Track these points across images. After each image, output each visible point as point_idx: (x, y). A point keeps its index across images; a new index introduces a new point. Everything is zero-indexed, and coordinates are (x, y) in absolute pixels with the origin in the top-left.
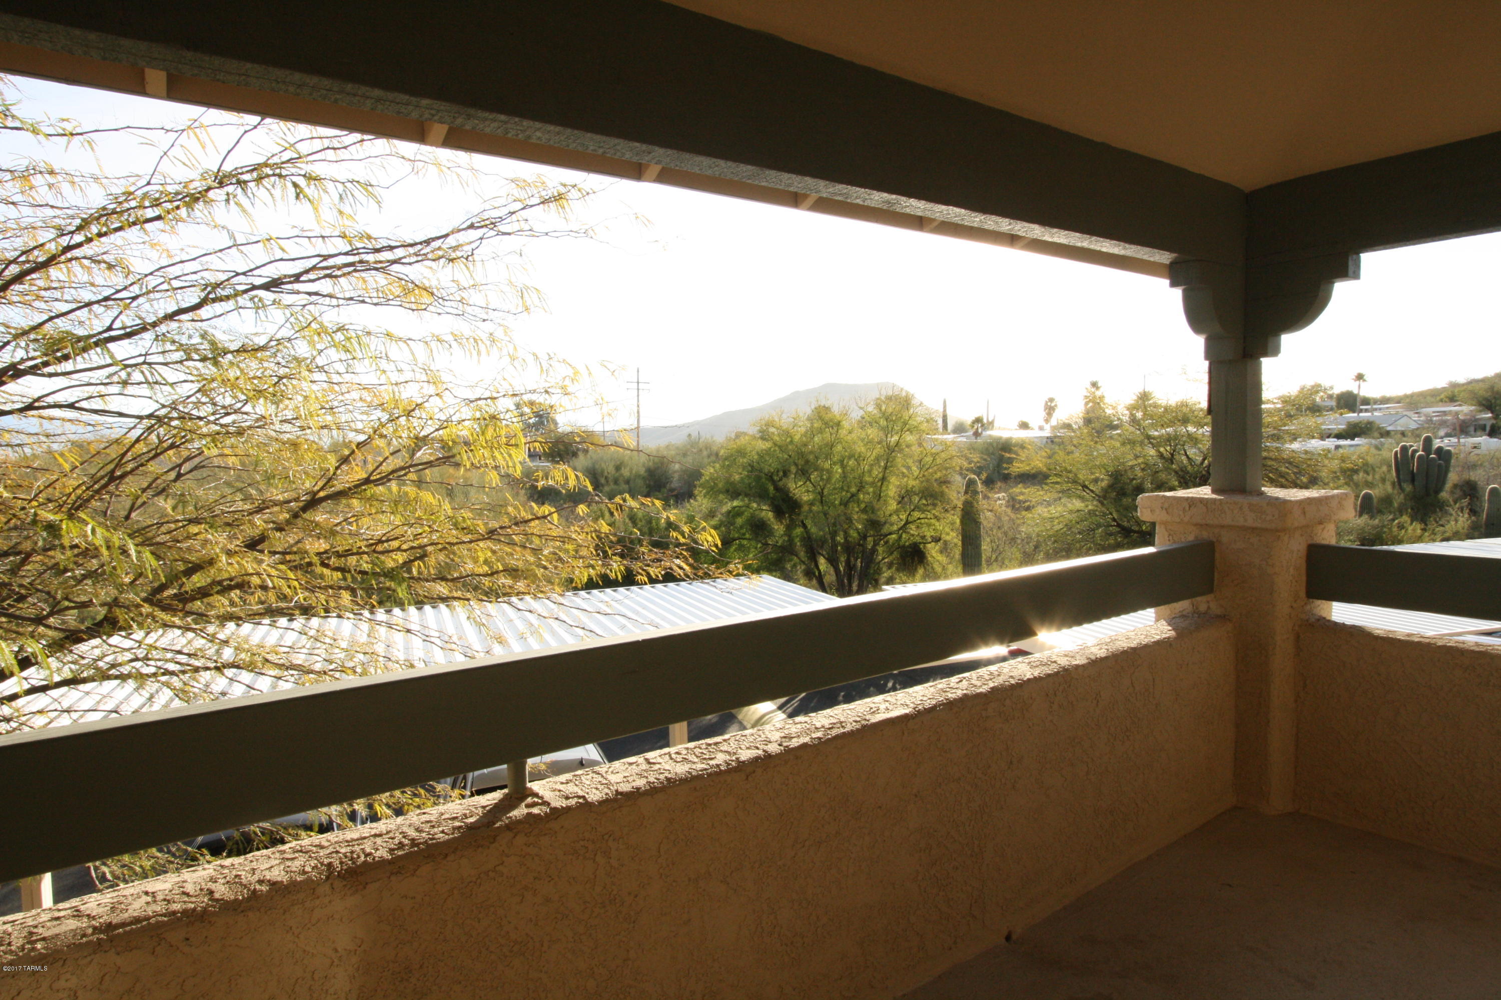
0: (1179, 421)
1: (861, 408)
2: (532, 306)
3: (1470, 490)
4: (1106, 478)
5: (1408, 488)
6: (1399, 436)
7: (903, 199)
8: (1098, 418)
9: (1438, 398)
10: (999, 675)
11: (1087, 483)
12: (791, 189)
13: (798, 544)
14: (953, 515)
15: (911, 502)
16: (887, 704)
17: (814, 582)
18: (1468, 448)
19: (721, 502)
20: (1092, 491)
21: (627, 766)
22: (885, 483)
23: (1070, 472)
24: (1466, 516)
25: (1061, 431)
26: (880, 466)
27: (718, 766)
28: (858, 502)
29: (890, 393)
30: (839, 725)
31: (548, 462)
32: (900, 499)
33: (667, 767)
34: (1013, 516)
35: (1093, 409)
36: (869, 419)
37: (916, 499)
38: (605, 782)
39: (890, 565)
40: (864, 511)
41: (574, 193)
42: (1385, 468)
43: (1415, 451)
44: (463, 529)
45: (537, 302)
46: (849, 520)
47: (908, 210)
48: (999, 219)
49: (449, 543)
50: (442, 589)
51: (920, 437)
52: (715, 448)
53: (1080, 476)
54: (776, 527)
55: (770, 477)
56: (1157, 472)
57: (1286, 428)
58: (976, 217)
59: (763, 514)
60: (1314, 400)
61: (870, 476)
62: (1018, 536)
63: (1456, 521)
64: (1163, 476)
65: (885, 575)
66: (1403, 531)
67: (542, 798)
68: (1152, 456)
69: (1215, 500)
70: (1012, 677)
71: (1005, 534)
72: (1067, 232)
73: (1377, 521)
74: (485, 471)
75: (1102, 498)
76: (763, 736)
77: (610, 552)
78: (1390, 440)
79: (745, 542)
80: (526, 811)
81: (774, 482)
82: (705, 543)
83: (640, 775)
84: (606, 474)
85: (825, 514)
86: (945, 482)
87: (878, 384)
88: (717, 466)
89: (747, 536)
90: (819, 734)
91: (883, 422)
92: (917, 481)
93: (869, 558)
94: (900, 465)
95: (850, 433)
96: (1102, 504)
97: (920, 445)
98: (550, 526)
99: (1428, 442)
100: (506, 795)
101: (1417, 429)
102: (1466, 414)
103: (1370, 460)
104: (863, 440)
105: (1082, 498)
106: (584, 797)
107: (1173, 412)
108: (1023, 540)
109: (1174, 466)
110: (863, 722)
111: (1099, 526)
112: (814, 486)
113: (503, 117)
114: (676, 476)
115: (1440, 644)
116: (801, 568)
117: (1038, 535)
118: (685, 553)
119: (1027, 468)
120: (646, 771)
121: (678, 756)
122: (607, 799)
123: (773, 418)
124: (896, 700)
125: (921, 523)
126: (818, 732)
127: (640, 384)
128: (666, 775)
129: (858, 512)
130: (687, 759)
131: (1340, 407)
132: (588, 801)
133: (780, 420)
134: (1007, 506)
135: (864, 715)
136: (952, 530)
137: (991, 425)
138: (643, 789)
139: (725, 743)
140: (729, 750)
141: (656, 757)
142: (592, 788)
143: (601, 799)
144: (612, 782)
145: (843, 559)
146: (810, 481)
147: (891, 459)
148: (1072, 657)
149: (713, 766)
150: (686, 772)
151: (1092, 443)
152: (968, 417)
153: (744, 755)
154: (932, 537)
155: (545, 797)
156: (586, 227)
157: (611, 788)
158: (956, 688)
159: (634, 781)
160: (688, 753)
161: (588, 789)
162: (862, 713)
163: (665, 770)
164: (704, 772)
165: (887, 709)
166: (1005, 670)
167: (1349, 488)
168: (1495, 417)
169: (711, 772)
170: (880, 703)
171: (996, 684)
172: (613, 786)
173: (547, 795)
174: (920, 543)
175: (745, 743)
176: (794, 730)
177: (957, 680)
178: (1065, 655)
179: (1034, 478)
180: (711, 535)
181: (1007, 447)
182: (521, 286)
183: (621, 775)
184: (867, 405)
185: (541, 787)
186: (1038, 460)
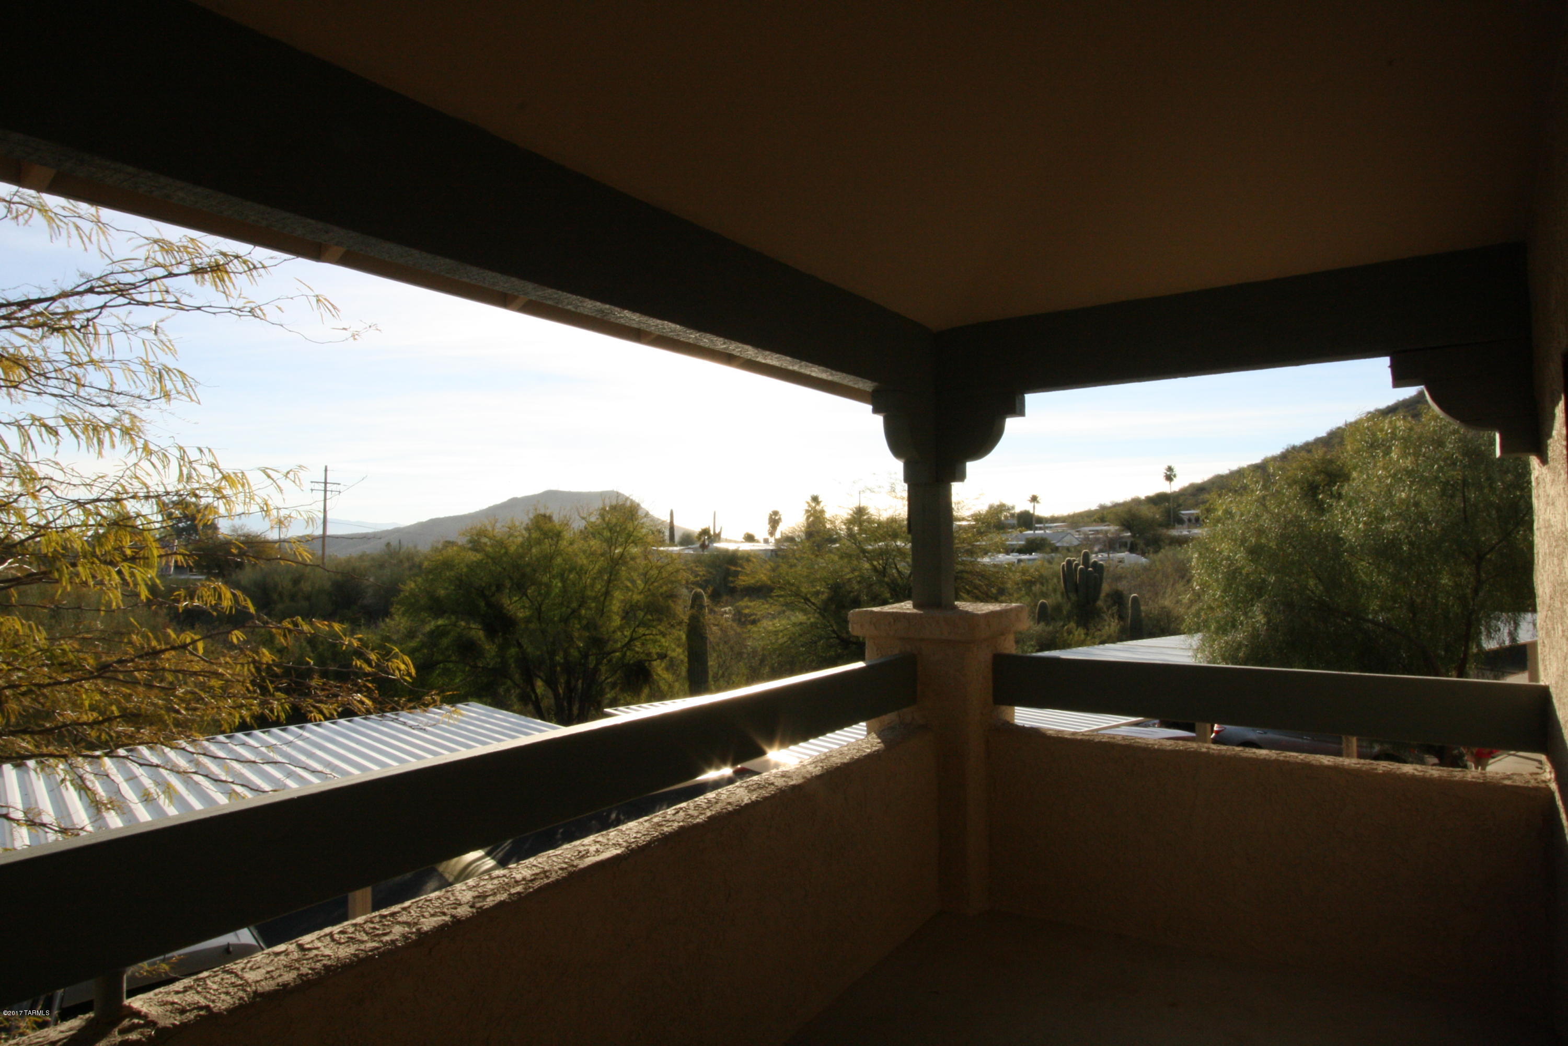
0: (890, 536)
1: (583, 518)
2: (174, 392)
3: (1118, 598)
4: (826, 590)
5: (1073, 597)
6: (1065, 551)
8: (818, 532)
9: (1092, 519)
10: (716, 803)
11: (809, 596)
12: (497, 288)
13: (513, 665)
14: (680, 630)
15: (635, 617)
16: (598, 846)
17: (530, 707)
18: (1116, 562)
19: (423, 622)
20: (813, 604)
21: (272, 957)
22: (608, 598)
23: (793, 585)
24: (1116, 621)
25: (786, 544)
26: (603, 580)
27: (393, 942)
28: (580, 618)
29: (614, 503)
30: (542, 875)
31: (202, 574)
32: (624, 615)
33: (327, 952)
34: (739, 630)
35: (813, 523)
36: (591, 530)
37: (641, 614)
38: (240, 982)
39: (614, 686)
40: (586, 627)
41: (236, 265)
42: (1055, 580)
43: (1077, 565)
44: (62, 664)
45: (180, 386)
46: (570, 638)
47: (622, 321)
48: (715, 338)
49: (35, 685)
50: (25, 744)
51: (646, 548)
52: (417, 560)
53: (803, 590)
54: (487, 647)
55: (481, 592)
56: (871, 585)
57: (978, 543)
58: (691, 334)
59: (473, 632)
60: (999, 519)
61: (593, 590)
62: (745, 651)
63: (1109, 625)
64: (876, 588)
65: (609, 696)
66: (1071, 636)
67: (145, 1017)
68: (867, 570)
69: (916, 613)
70: (729, 803)
71: (732, 648)
72: (778, 355)
73: (1051, 628)
74: (101, 589)
75: (823, 610)
76: (452, 898)
77: (271, 687)
78: (1059, 555)
79: (451, 665)
80: (119, 1039)
81: (485, 598)
82: (397, 672)
83: (289, 968)
84: (280, 589)
85: (543, 632)
86: (672, 596)
87: (601, 494)
88: (420, 580)
89: (453, 658)
90: (519, 889)
91: (607, 534)
92: (642, 596)
93: (591, 677)
94: (624, 578)
95: (571, 544)
96: (824, 617)
97: (646, 558)
98: (190, 657)
99: (1086, 557)
100: (90, 1022)
101: (1078, 545)
102: (1112, 533)
103: (1045, 573)
104: (584, 552)
105: (804, 611)
106: (207, 1008)
107: (884, 528)
108: (749, 654)
109: (886, 579)
110: (570, 869)
111: (820, 638)
112: (531, 602)
113: (130, 169)
114: (370, 591)
115: (1097, 740)
116: (515, 692)
117: (763, 649)
118: (370, 685)
119: (753, 581)
120: (297, 960)
121: (342, 936)
122: (241, 1005)
123: (485, 527)
124: (608, 839)
125: (646, 640)
126: (518, 885)
127: (328, 485)
128: (325, 962)
129: (579, 630)
130: (354, 938)
131: (1020, 525)
132: (212, 1012)
133: (493, 529)
134: (734, 620)
135: (572, 860)
136: (678, 646)
137: (717, 537)
138: (292, 984)
139: (404, 912)
140: (409, 920)
141: (312, 941)
142: (220, 993)
143: (232, 1007)
144: (250, 981)
145: (562, 681)
146: (527, 596)
147: (614, 573)
148: (789, 777)
149: (387, 942)
150: (352, 954)
151: (813, 557)
152: (695, 528)
153: (427, 924)
154: (657, 653)
155: (150, 1016)
156: (253, 305)
157: (248, 989)
158: (673, 821)
159: (280, 975)
160: (356, 930)
161: (215, 995)
162: (569, 858)
163: (323, 956)
164: (376, 952)
165: (597, 851)
166: (724, 797)
167: (1028, 599)
168: (1133, 536)
169: (384, 951)
170: (590, 845)
171: (713, 813)
172: (250, 986)
173: (153, 1012)
174: (646, 661)
175: (429, 909)
176: (490, 886)
177: (673, 812)
178: (783, 776)
179: (759, 591)
180: (404, 663)
181: (732, 559)
182: (160, 367)
183: (264, 971)
184: (590, 515)
185: (145, 1002)
186: (763, 573)
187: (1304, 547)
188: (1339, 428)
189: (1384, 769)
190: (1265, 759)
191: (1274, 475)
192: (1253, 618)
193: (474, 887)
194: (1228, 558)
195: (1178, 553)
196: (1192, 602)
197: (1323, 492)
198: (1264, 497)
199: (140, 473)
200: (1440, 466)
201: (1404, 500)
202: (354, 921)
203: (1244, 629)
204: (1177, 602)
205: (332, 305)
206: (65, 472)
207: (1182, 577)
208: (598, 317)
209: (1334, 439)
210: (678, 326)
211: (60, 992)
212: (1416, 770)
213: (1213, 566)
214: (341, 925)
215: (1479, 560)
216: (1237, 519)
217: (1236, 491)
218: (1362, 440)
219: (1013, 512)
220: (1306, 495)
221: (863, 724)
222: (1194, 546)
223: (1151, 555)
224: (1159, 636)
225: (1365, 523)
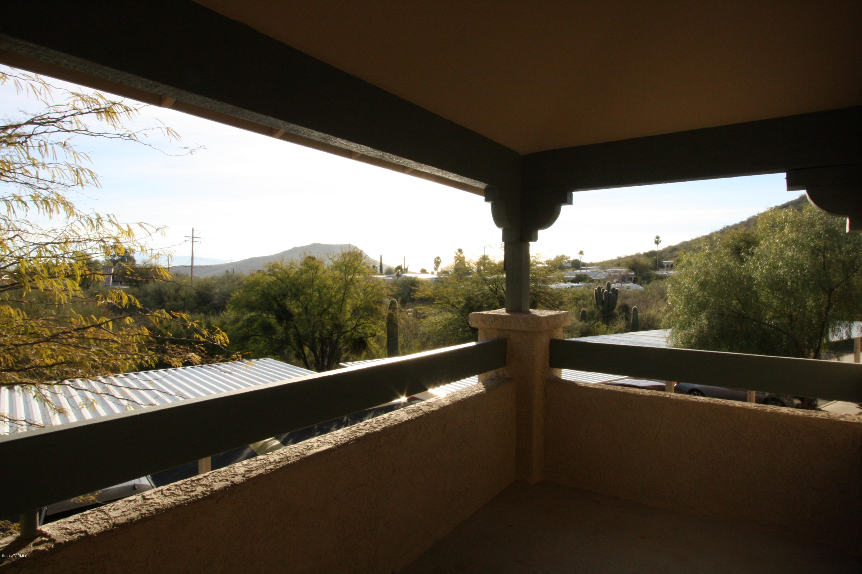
1: (331, 259)
2: (85, 181)
3: (625, 308)
4: (464, 301)
5: (601, 307)
6: (597, 282)
7: (333, 138)
8: (461, 269)
9: (613, 265)
10: (389, 420)
11: (454, 304)
12: (261, 123)
13: (292, 338)
14: (383, 321)
15: (359, 313)
16: (319, 443)
17: (301, 361)
18: (625, 289)
19: (243, 313)
20: (457, 308)
21: (127, 503)
22: (344, 302)
23: (446, 297)
24: (624, 321)
25: (443, 275)
26: (341, 293)
27: (196, 496)
28: (328, 313)
29: (348, 251)
30: (285, 459)
32: (352, 312)
33: (158, 501)
34: (416, 321)
35: (459, 264)
36: (335, 266)
37: (361, 312)
38: (106, 517)
39: (346, 350)
40: (332, 319)
41: (120, 109)
42: (591, 298)
43: (604, 290)
44: (31, 334)
45: (89, 177)
46: (323, 325)
47: (337, 145)
48: (392, 156)
51: (366, 276)
52: (241, 280)
53: (451, 300)
54: (278, 328)
55: (275, 299)
56: (489, 298)
57: (549, 277)
59: (270, 320)
60: (561, 263)
61: (335, 298)
62: (419, 333)
63: (620, 323)
64: (491, 300)
65: (344, 356)
66: (599, 329)
67: (49, 536)
68: (486, 290)
69: (507, 316)
70: (396, 420)
71: (412, 331)
72: (429, 167)
73: (587, 324)
74: (55, 293)
75: (461, 311)
76: (233, 471)
77: (147, 349)
78: (594, 284)
79: (258, 338)
80: (32, 549)
81: (277, 301)
82: (219, 341)
83: (136, 509)
84: (168, 294)
85: (309, 321)
86: (379, 302)
87: (341, 246)
88: (241, 291)
89: (260, 334)
90: (271, 467)
91: (344, 268)
92: (363, 302)
93: (334, 345)
94: (352, 292)
95: (324, 273)
96: (462, 315)
97: (365, 281)
98: (104, 331)
99: (609, 285)
100: (18, 538)
101: (605, 279)
102: (624, 273)
103: (585, 294)
104: (331, 277)
105: (452, 312)
106: (85, 532)
107: (495, 267)
108: (421, 335)
109: (497, 295)
110: (302, 456)
111: (460, 327)
112: (302, 304)
114: (217, 297)
116: (293, 353)
117: (429, 332)
118: (202, 348)
119: (424, 295)
120: (140, 505)
121: (168, 492)
122: (105, 530)
123: (277, 262)
124: (325, 439)
125: (365, 326)
126: (271, 465)
127: (194, 238)
128: (156, 507)
129: (328, 320)
130: (174, 493)
131: (573, 267)
132: (88, 534)
133: (282, 264)
134: (413, 316)
135: (303, 451)
136: (382, 330)
137: (406, 270)
138: (136, 519)
139: (204, 479)
140: (207, 484)
141: (151, 494)
142: (94, 524)
143: (100, 531)
144: (112, 517)
145: (319, 347)
146: (300, 301)
147: (347, 289)
148: (431, 406)
149: (193, 496)
150: (172, 503)
151: (457, 282)
152: (394, 265)
153: (217, 486)
154: (371, 334)
155: (52, 536)
156: (130, 133)
157: (110, 521)
158: (363, 429)
159: (130, 514)
160: (176, 488)
161: (91, 525)
162: (302, 450)
163: (156, 503)
164: (186, 501)
165: (318, 446)
166: (393, 416)
167: (575, 308)
168: (636, 274)
169: (190, 501)
170: (314, 442)
171: (386, 425)
172: (112, 520)
173: (54, 534)
174: (364, 337)
175: (219, 477)
176: (255, 465)
177: (364, 424)
178: (427, 405)
179: (427, 301)
180: (223, 336)
181: (413, 283)
182: (77, 167)
183: (120, 511)
184: (334, 257)
185: (50, 528)
186: (429, 291)
187: (731, 282)
188: (754, 216)
189: (770, 409)
190: (702, 402)
191: (716, 241)
192: (701, 321)
193: (246, 465)
194: (687, 288)
195: (661, 284)
196: (667, 311)
197: (744, 251)
198: (710, 254)
199: (74, 228)
200: (811, 239)
201: (790, 257)
202: (176, 483)
203: (696, 327)
204: (659, 312)
205: (176, 133)
206: (32, 227)
207: (662, 298)
208: (323, 141)
209: (752, 222)
210: (369, 148)
211: (45, 508)
212: (789, 411)
213: (678, 291)
214: (168, 485)
215: (830, 292)
216: (694, 266)
217: (694, 250)
218: (767, 223)
219: (569, 260)
220: (734, 253)
221: (477, 376)
222: (669, 280)
223: (645, 285)
224: (648, 330)
225: (767, 270)
